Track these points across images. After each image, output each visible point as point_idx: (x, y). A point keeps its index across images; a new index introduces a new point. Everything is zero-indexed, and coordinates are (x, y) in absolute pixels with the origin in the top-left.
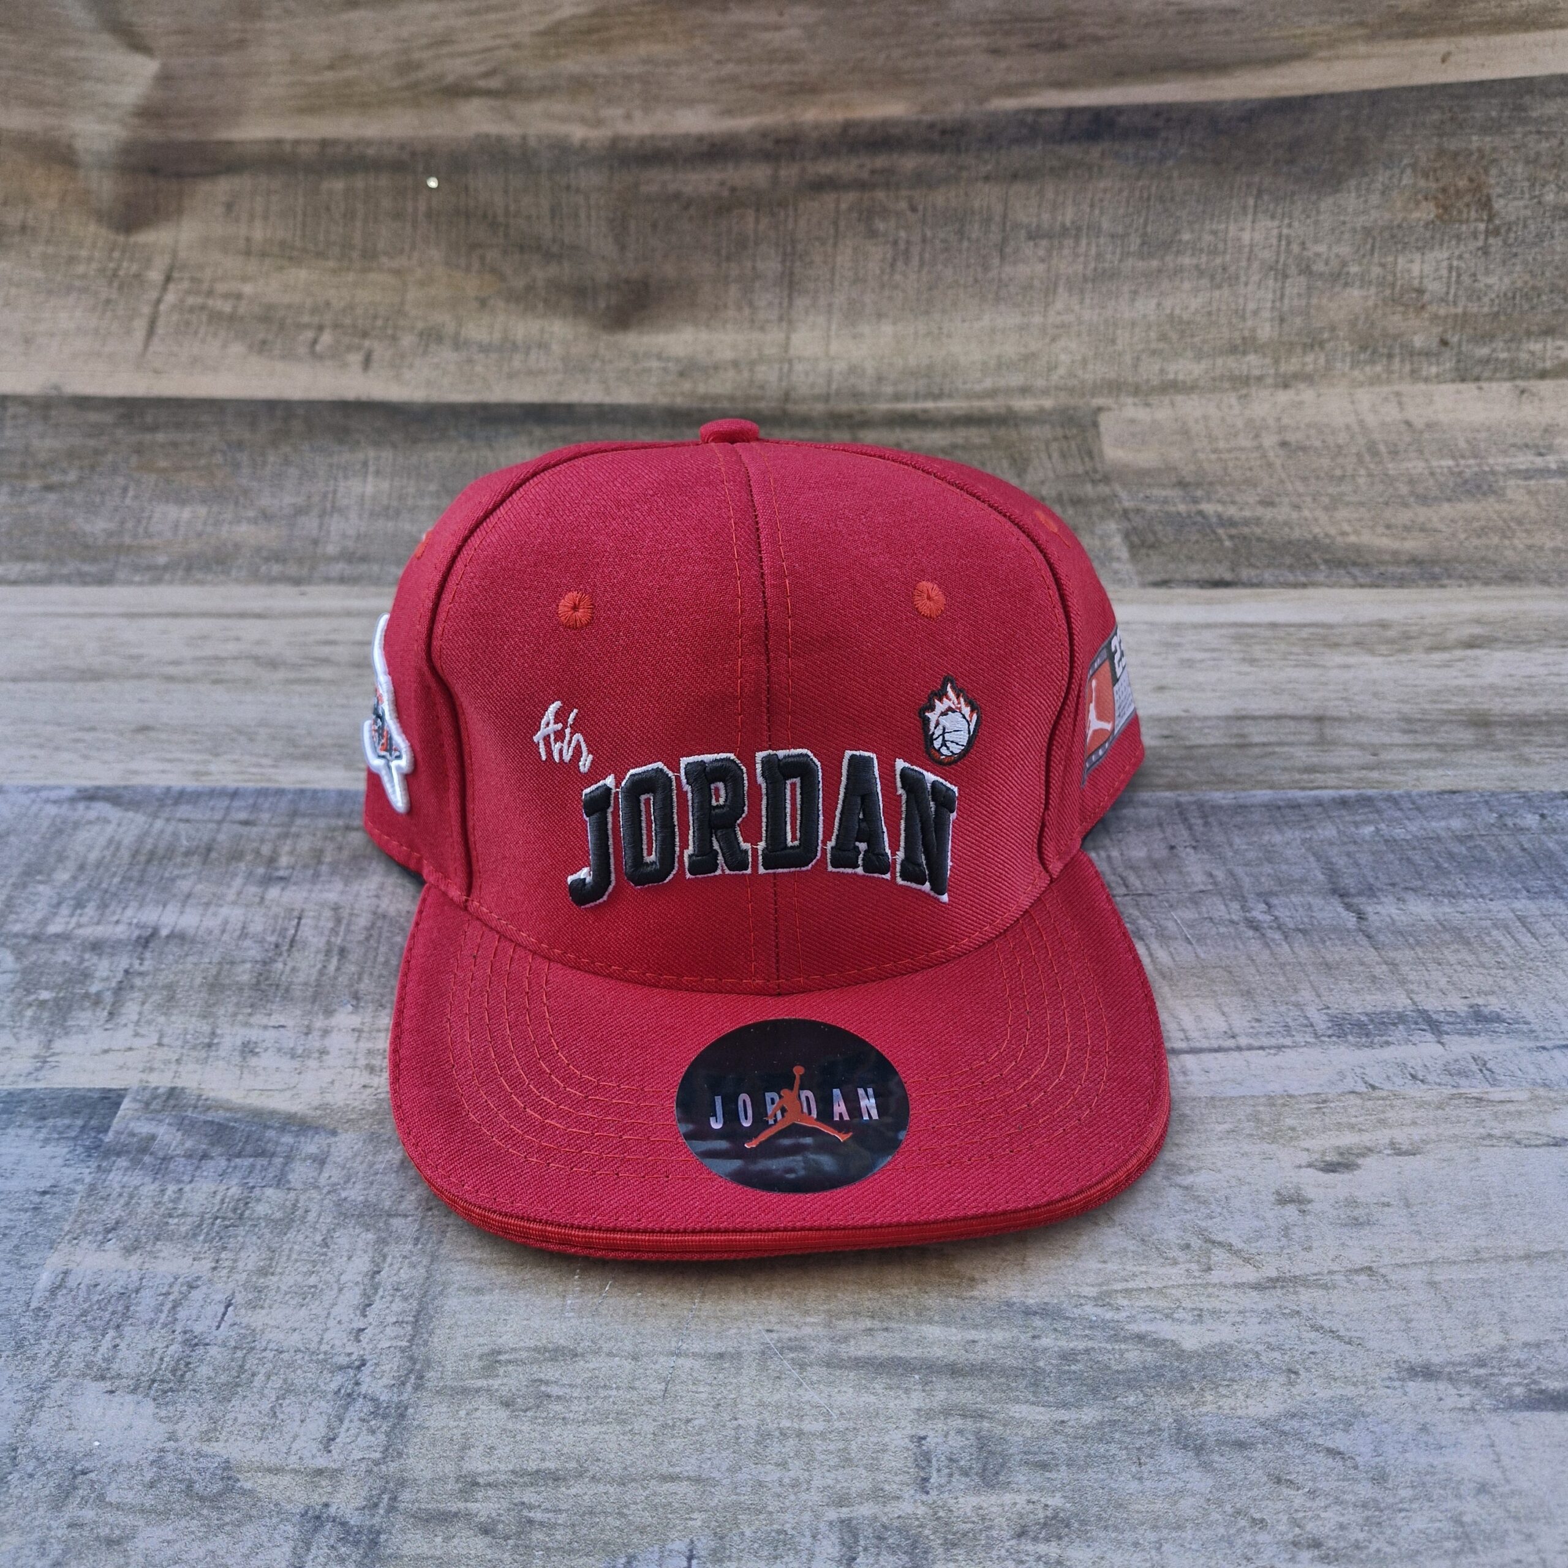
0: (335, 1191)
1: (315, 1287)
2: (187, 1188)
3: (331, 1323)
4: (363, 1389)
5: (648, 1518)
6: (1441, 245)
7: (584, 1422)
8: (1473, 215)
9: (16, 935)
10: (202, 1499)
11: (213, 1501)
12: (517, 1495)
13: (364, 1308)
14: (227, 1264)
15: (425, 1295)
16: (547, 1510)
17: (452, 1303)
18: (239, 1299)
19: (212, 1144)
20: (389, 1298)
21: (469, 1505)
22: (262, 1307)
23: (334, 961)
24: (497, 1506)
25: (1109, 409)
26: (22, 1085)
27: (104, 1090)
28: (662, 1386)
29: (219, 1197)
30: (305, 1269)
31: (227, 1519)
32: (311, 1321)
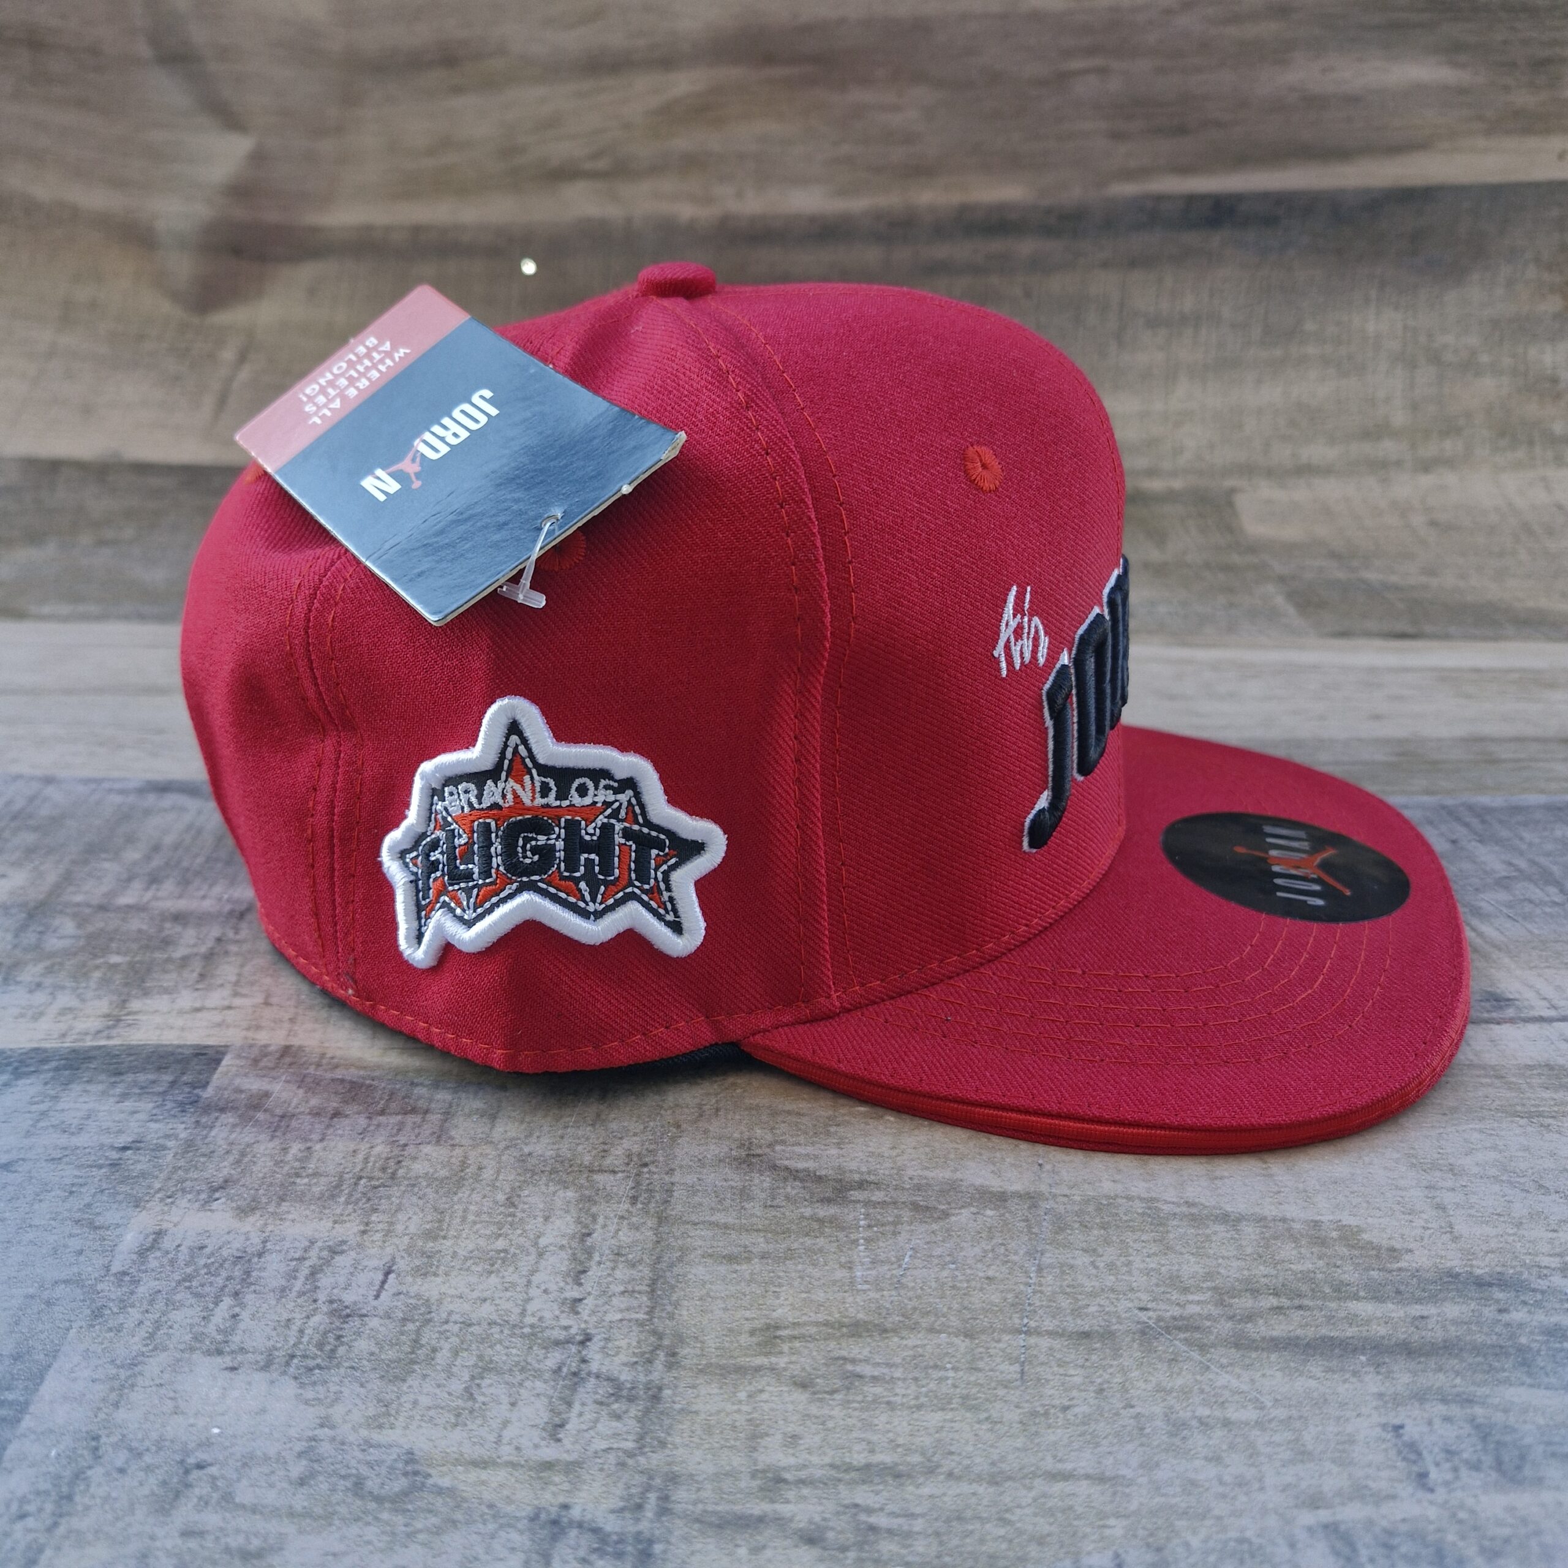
1: (505, 1251)
2: (317, 1147)
3: (534, 1292)
4: (594, 1367)
5: (1043, 1526)
7: (919, 1407)
9: (78, 905)
10: (379, 1500)
11: (398, 1502)
12: (846, 1495)
13: (578, 1275)
14: (380, 1226)
15: (659, 1260)
16: (893, 1514)
17: (699, 1271)
18: (402, 1264)
19: (346, 1102)
20: (609, 1265)
21: (778, 1507)
22: (435, 1275)
24: (820, 1508)
25: (1244, 490)
26: (89, 1043)
27: (198, 1046)
28: (1017, 1367)
29: (360, 1157)
30: (488, 1232)
31: (419, 1525)
32: (507, 1290)
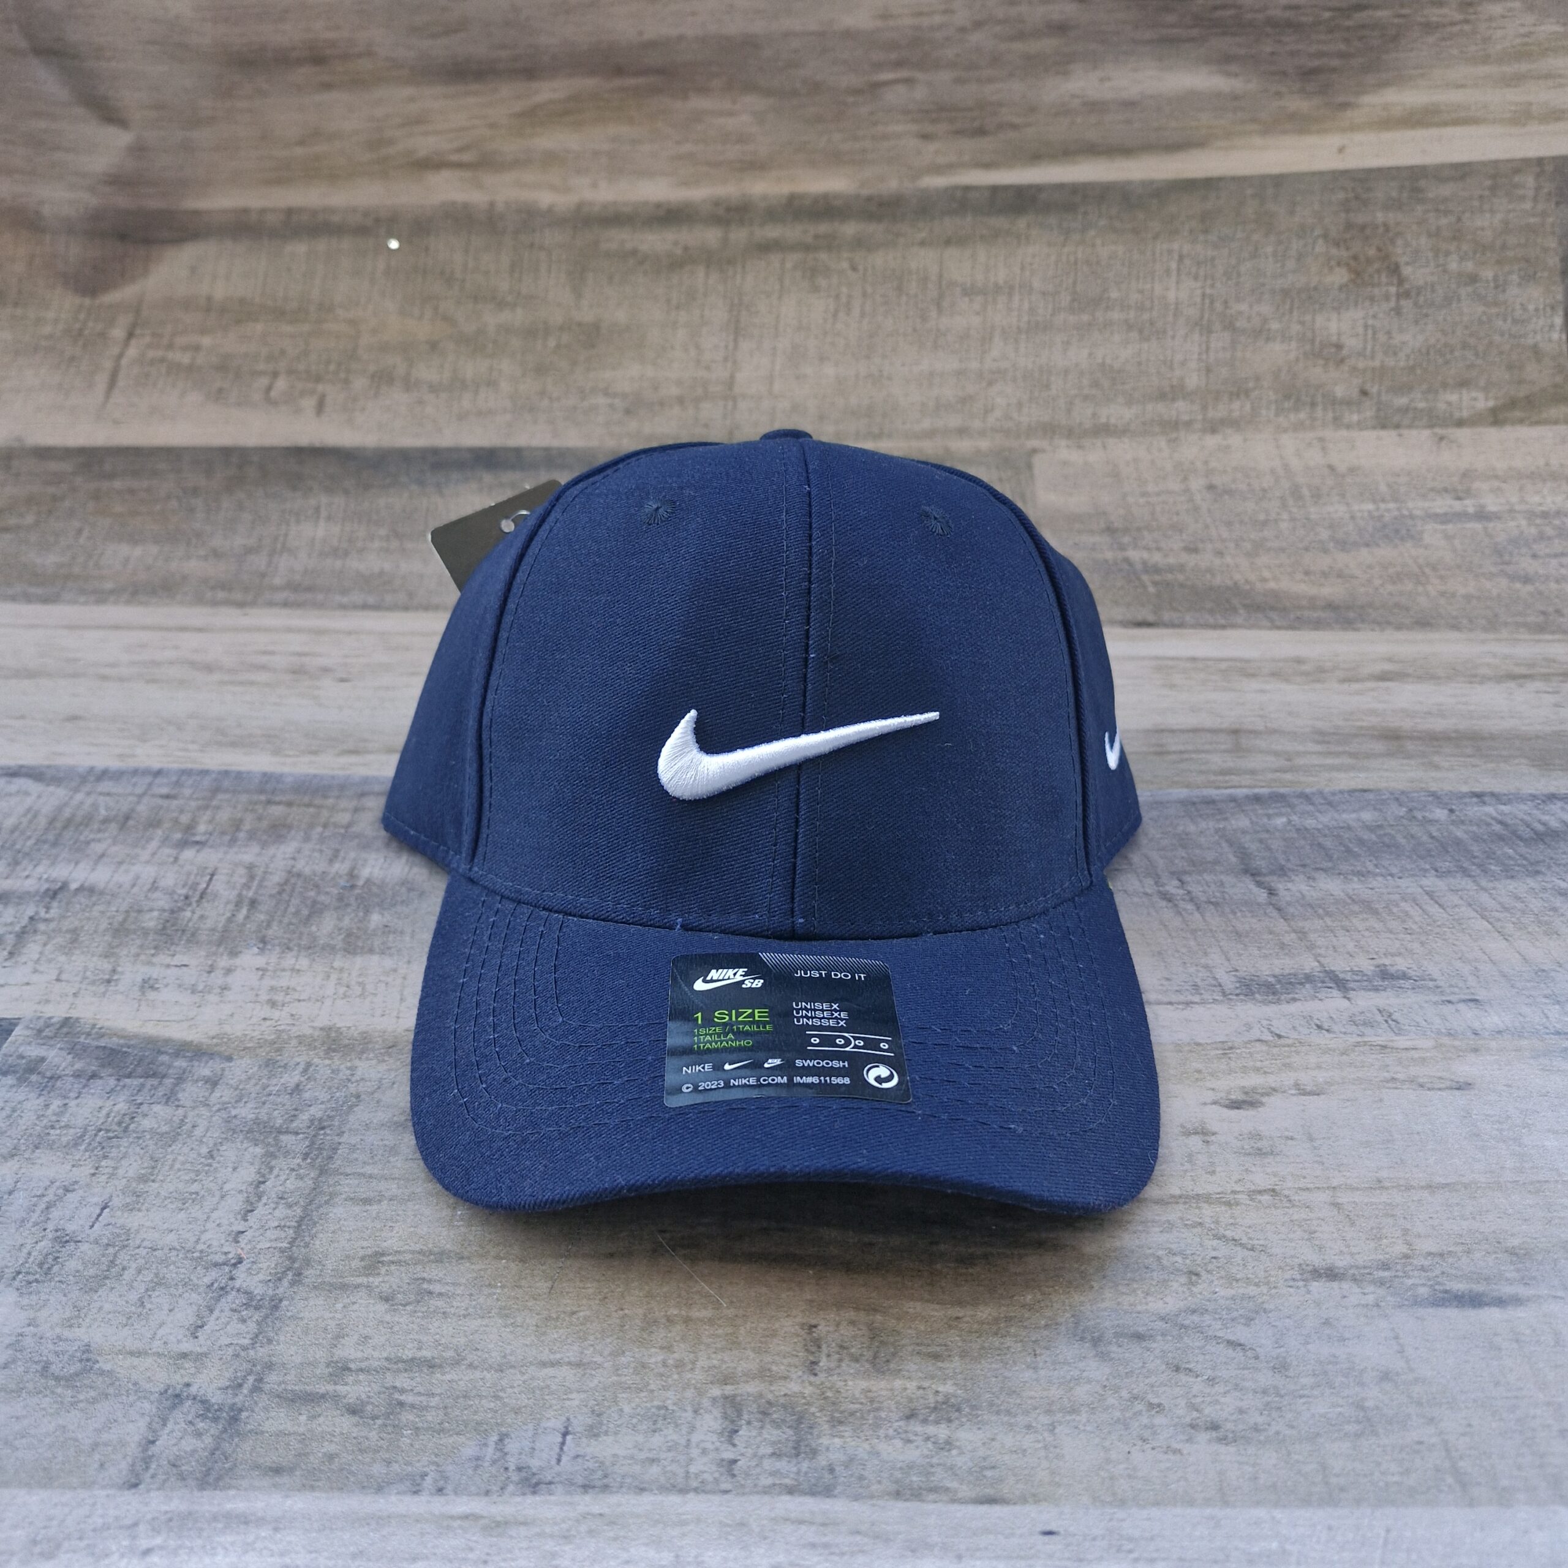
0: (225, 1109)
1: (197, 1193)
2: (73, 1103)
3: (209, 1225)
4: (237, 1283)
5: (524, 1400)
6: (1356, 305)
7: (465, 1316)
8: (1384, 279)
10: (57, 1379)
11: (68, 1381)
12: (389, 1379)
13: (248, 1212)
14: (110, 1170)
15: (310, 1203)
16: (419, 1394)
17: (338, 1211)
18: (116, 1202)
19: (103, 1066)
20: (272, 1205)
21: (339, 1388)
22: (139, 1210)
23: (244, 911)
24: (367, 1389)
25: (1043, 451)
28: (549, 1284)
29: (104, 1112)
30: (187, 1178)
31: (81, 1397)
32: (190, 1223)
